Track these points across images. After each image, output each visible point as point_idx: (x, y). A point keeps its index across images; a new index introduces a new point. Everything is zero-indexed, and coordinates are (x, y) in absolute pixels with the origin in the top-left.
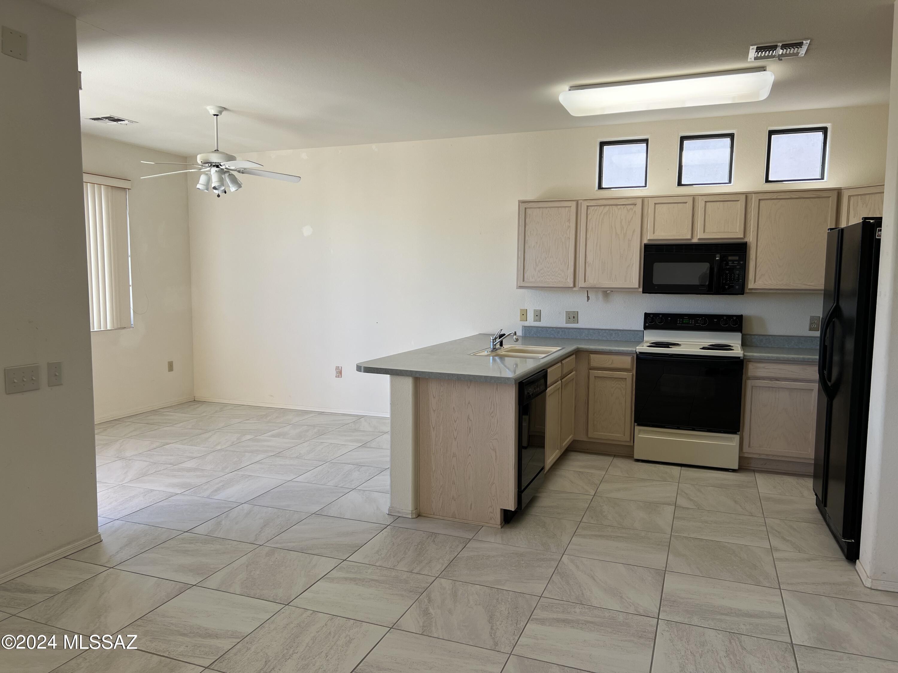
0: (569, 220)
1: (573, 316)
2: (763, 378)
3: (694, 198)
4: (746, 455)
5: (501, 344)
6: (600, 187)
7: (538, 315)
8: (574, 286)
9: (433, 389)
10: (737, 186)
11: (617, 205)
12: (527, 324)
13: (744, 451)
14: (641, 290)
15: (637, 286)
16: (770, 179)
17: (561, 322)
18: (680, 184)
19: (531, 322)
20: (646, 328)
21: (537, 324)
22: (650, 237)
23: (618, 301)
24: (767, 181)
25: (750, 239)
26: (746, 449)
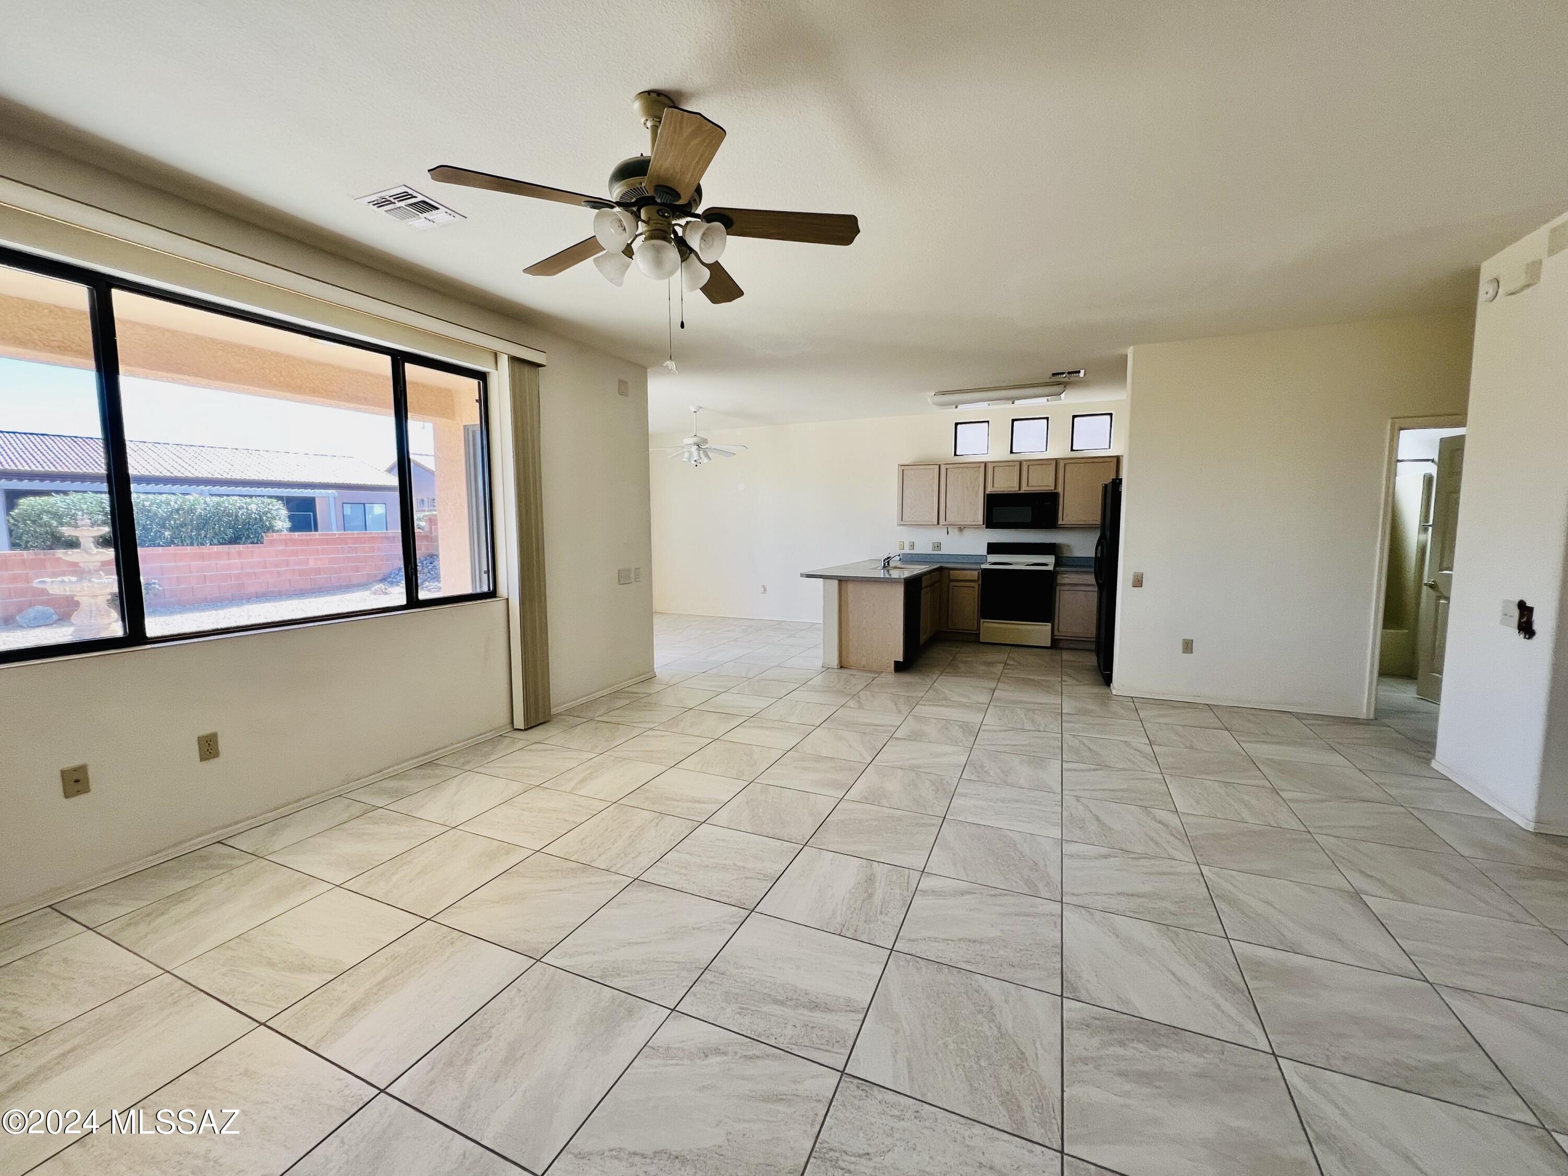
0: (934, 478)
1: (938, 546)
2: (1068, 584)
3: (1021, 463)
4: (1056, 637)
5: (888, 564)
6: (955, 455)
7: (912, 546)
8: (938, 524)
9: (851, 587)
10: (1052, 453)
11: (967, 468)
12: (904, 552)
13: (1055, 634)
14: (985, 526)
15: (982, 524)
16: (1074, 449)
17: (929, 551)
18: (1011, 452)
19: (907, 550)
20: (988, 553)
21: (912, 552)
22: (990, 490)
23: (968, 533)
24: (1072, 450)
25: (1060, 490)
26: (1056, 633)
